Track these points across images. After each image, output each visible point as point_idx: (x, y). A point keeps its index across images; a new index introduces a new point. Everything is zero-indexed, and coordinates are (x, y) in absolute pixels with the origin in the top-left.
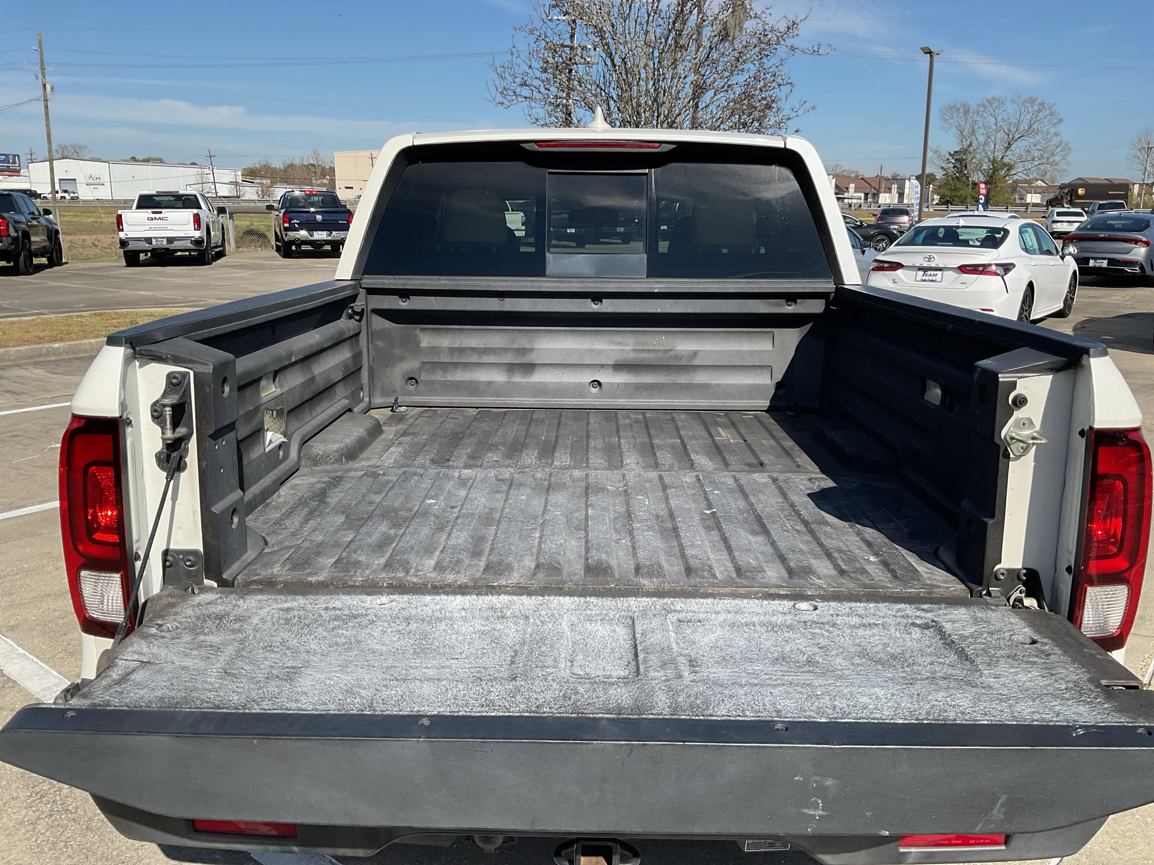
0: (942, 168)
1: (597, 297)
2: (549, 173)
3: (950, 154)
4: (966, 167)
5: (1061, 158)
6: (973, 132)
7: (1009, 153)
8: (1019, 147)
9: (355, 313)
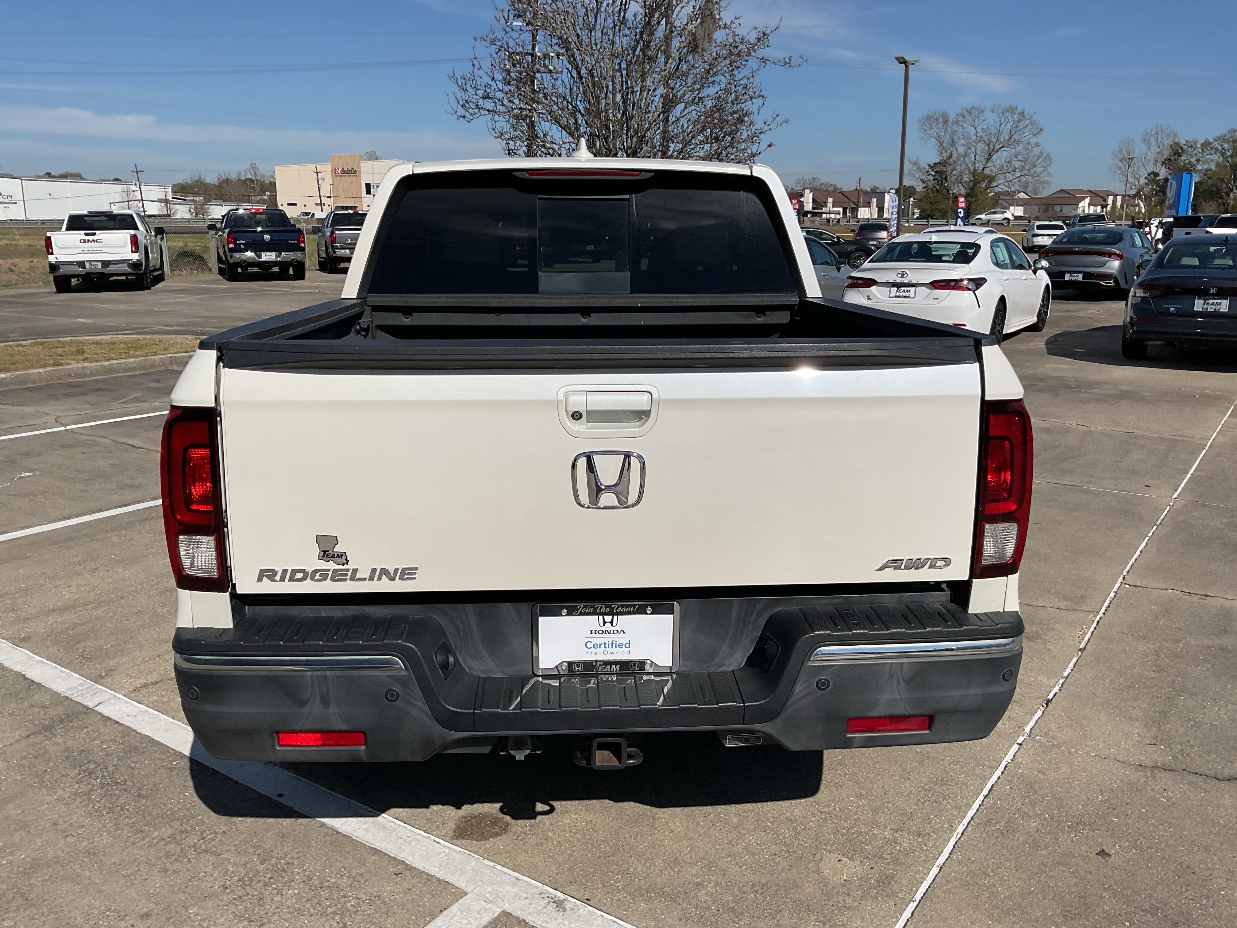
0: (922, 180)
1: (586, 311)
2: (540, 199)
3: (929, 166)
4: (946, 180)
5: (1042, 169)
6: (953, 143)
7: (990, 164)
8: (1001, 158)
9: (362, 329)
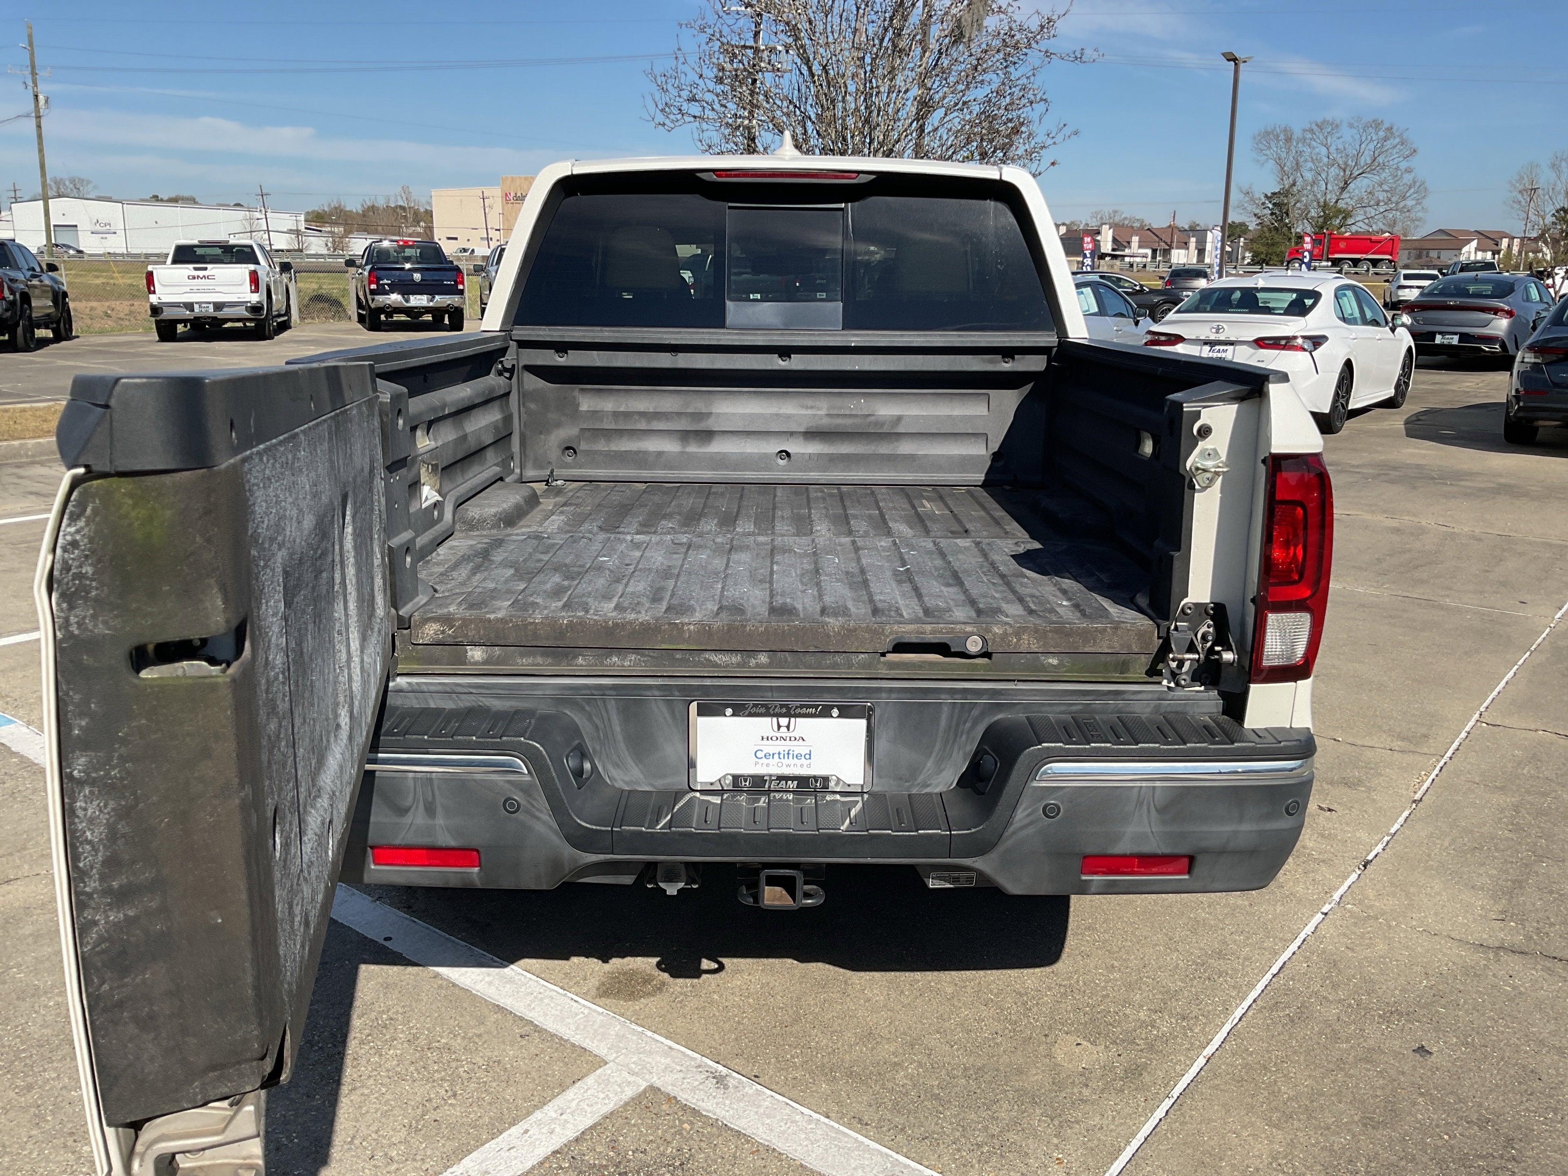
0: (1255, 215)
1: (785, 352)
2: (730, 208)
3: (1266, 196)
4: (1287, 215)
5: (1414, 202)
6: (1297, 167)
7: (1345, 195)
8: (1359, 187)
9: (506, 370)
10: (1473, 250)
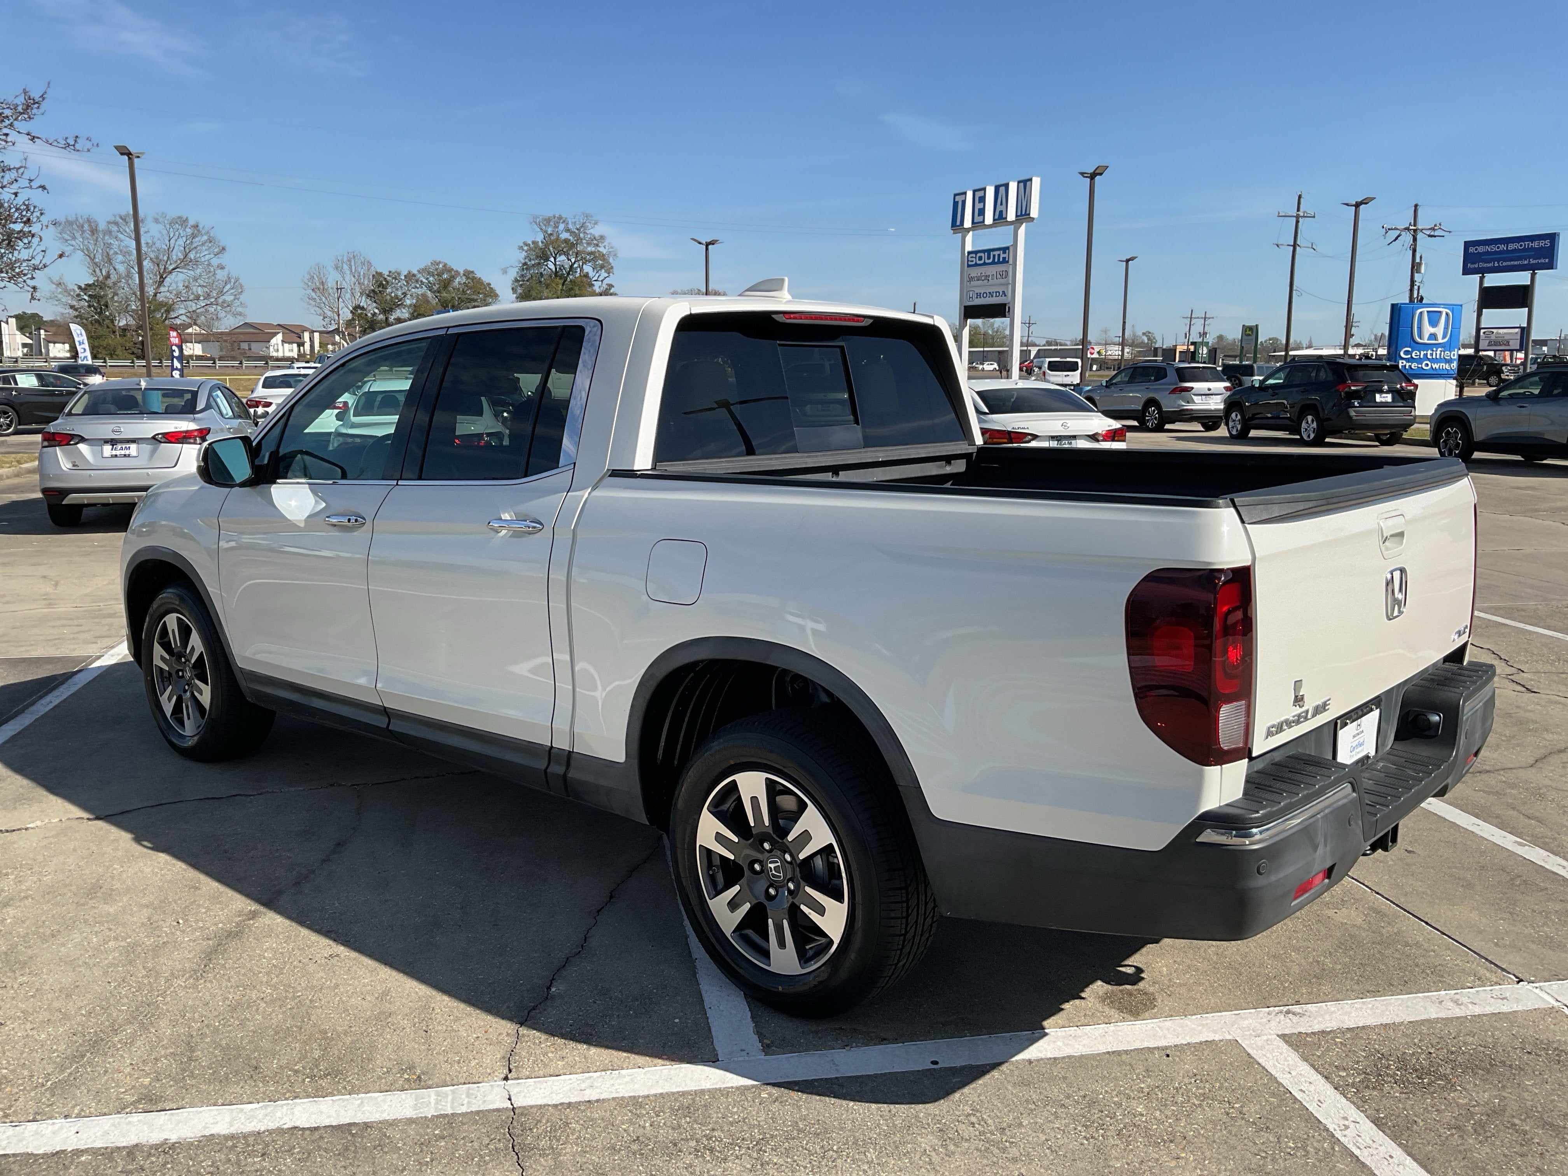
0: (72, 307)
3: (80, 287)
4: (107, 306)
5: (232, 298)
6: (108, 259)
7: (162, 289)
8: (176, 281)
10: (280, 343)
